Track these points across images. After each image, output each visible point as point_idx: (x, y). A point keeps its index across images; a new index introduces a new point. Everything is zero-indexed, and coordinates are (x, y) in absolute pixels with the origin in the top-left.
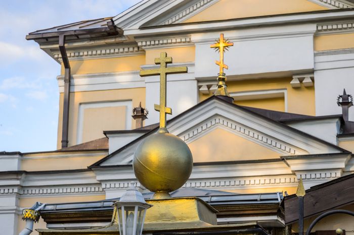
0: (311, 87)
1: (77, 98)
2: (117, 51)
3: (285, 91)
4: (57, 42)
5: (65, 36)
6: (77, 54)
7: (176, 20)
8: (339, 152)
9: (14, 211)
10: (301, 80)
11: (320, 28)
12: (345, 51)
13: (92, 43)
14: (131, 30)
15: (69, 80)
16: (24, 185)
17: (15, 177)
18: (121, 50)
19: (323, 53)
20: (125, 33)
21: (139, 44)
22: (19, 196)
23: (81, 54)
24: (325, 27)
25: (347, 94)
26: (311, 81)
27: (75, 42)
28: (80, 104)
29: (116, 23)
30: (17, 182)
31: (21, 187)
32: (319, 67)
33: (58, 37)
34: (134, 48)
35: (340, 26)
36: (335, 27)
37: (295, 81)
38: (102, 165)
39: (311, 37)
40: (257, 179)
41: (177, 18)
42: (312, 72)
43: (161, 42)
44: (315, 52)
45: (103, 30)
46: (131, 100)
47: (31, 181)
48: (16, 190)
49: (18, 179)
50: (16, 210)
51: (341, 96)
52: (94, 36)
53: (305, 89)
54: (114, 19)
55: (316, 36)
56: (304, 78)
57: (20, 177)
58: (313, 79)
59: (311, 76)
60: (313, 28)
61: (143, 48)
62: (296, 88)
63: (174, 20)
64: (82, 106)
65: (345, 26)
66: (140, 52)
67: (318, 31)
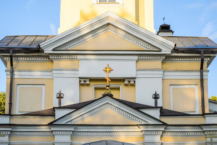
0: (133, 85)
1: (16, 82)
2: (37, 59)
3: (120, 86)
4: (9, 53)
5: (13, 50)
6: (16, 59)
7: (68, 48)
8: (162, 123)
9: (8, 143)
10: (129, 82)
11: (139, 58)
12: (150, 70)
13: (26, 54)
14: (48, 51)
15: (12, 72)
16: (13, 131)
17: (9, 127)
18: (40, 59)
19: (140, 70)
20: (45, 52)
21: (51, 57)
22: (10, 136)
23: (19, 59)
24: (141, 58)
25: (157, 93)
26: (134, 83)
27: (17, 53)
28: (18, 85)
29: (41, 47)
30: (11, 129)
31: (11, 131)
32: (138, 76)
33: (10, 50)
34: (46, 59)
35: (148, 58)
36: (146, 58)
37: (126, 82)
38: (54, 123)
39: (135, 62)
40: (122, 133)
41: (68, 47)
42: (135, 78)
43: (62, 57)
44: (137, 69)
45: (34, 49)
46: (44, 85)
47: (16, 128)
48: (9, 133)
49: (11, 128)
50: (9, 142)
51: (154, 94)
52: (27, 51)
53: (130, 86)
54: (40, 45)
55: (137, 61)
56: (130, 81)
57: (12, 127)
58: (135, 82)
59: (134, 80)
60: (136, 58)
61: (52, 59)
62: (126, 85)
63: (67, 48)
64: (18, 86)
65: (151, 58)
66: (49, 61)
67: (138, 59)
